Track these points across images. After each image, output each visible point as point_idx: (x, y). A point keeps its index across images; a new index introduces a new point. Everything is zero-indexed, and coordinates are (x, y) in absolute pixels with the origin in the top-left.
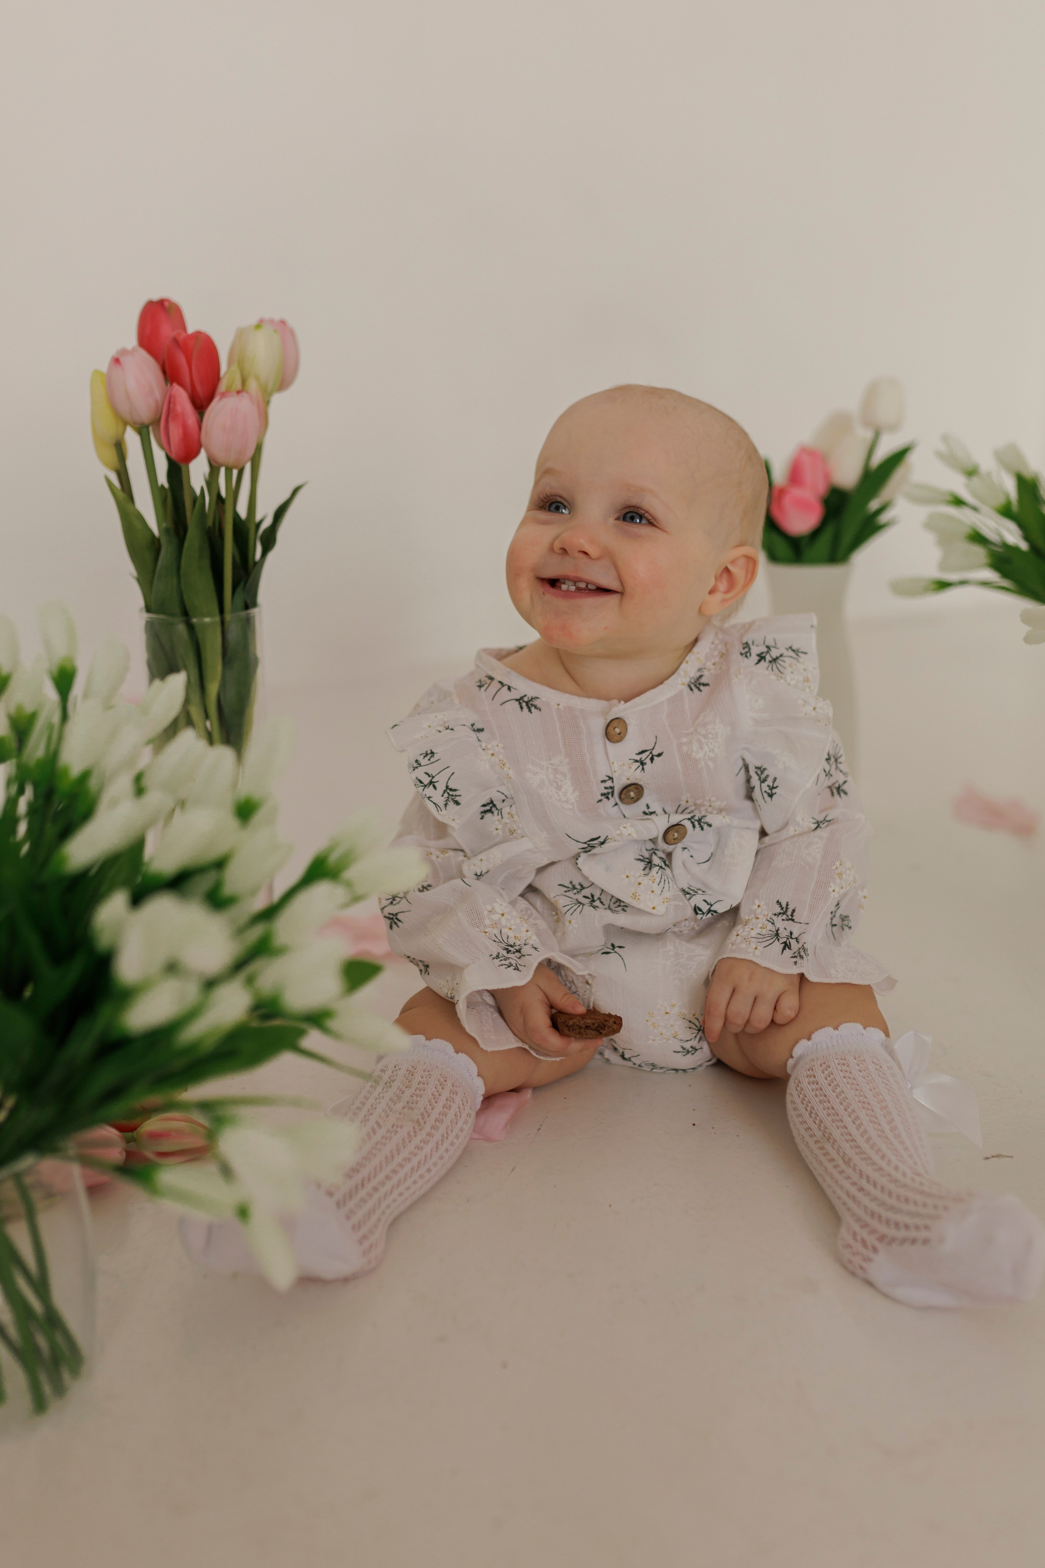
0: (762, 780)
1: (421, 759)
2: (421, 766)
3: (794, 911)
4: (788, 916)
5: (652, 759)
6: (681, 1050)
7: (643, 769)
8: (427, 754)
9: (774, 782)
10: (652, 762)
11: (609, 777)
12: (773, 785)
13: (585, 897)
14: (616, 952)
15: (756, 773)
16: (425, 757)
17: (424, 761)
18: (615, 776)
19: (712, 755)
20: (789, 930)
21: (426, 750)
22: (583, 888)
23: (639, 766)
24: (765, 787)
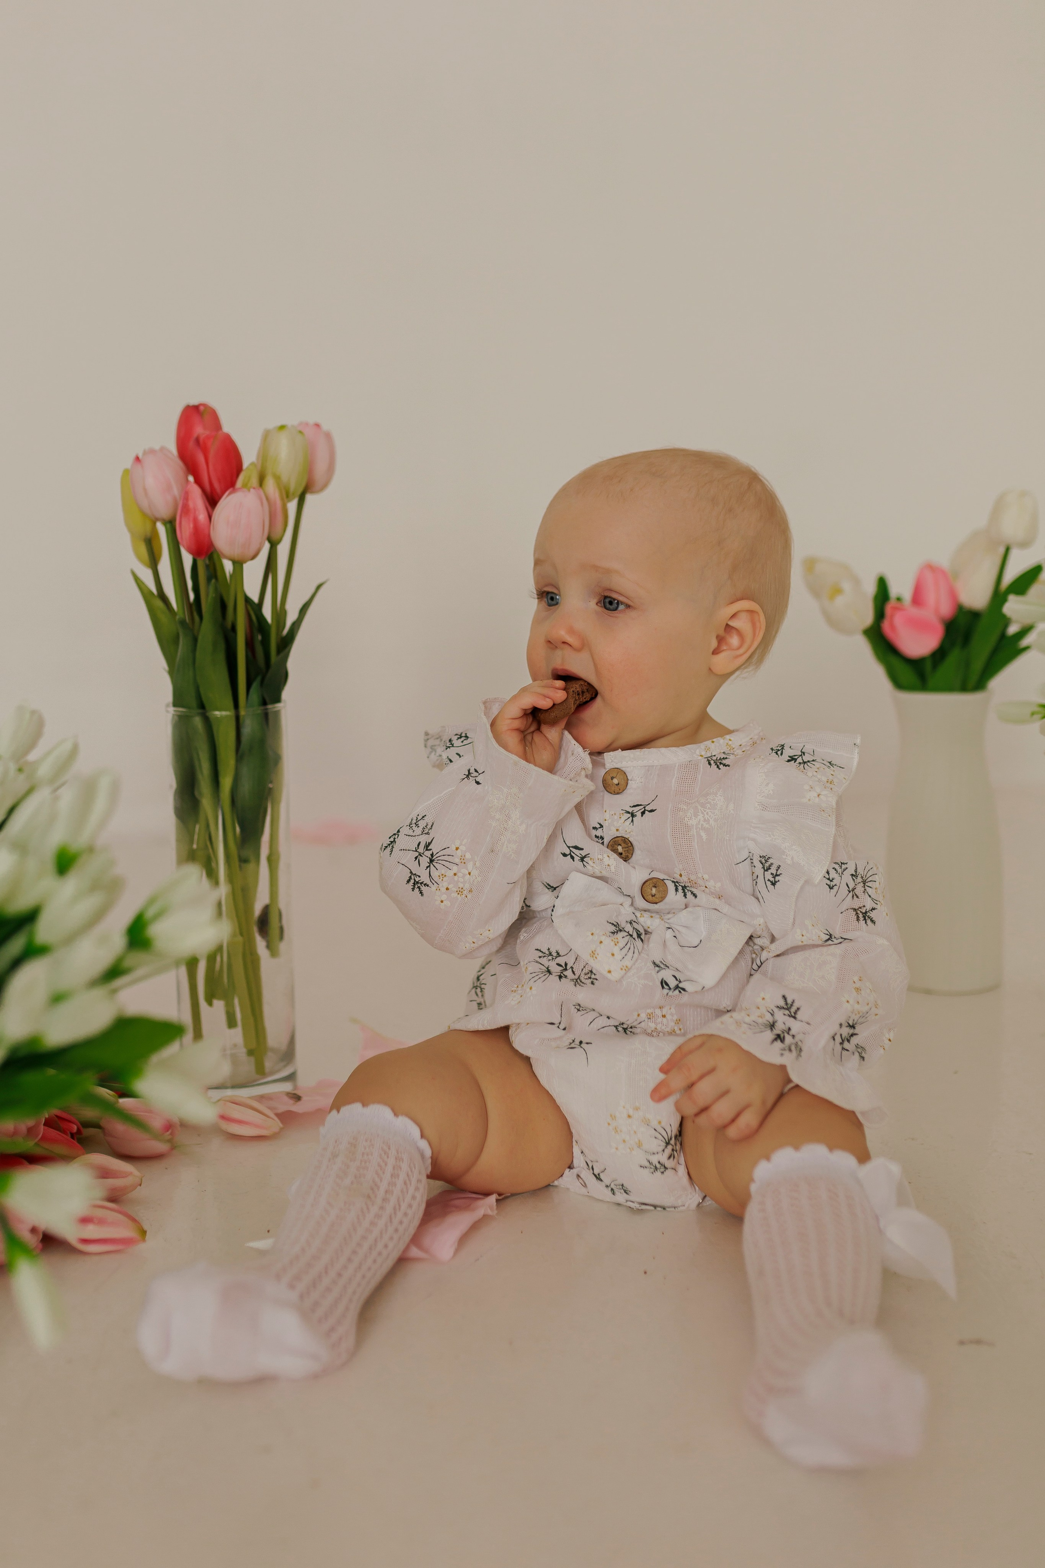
0: (766, 869)
1: (454, 738)
2: (453, 746)
3: (798, 1009)
4: (790, 1012)
5: (643, 813)
6: (647, 1164)
7: (632, 821)
8: (461, 737)
9: (777, 870)
10: (642, 816)
11: (600, 824)
12: (777, 872)
13: (558, 965)
14: (581, 1047)
15: (761, 862)
16: (458, 738)
17: (457, 743)
18: (605, 824)
19: (706, 825)
20: (788, 1025)
21: (460, 732)
22: (558, 955)
23: (629, 818)
24: (768, 875)
